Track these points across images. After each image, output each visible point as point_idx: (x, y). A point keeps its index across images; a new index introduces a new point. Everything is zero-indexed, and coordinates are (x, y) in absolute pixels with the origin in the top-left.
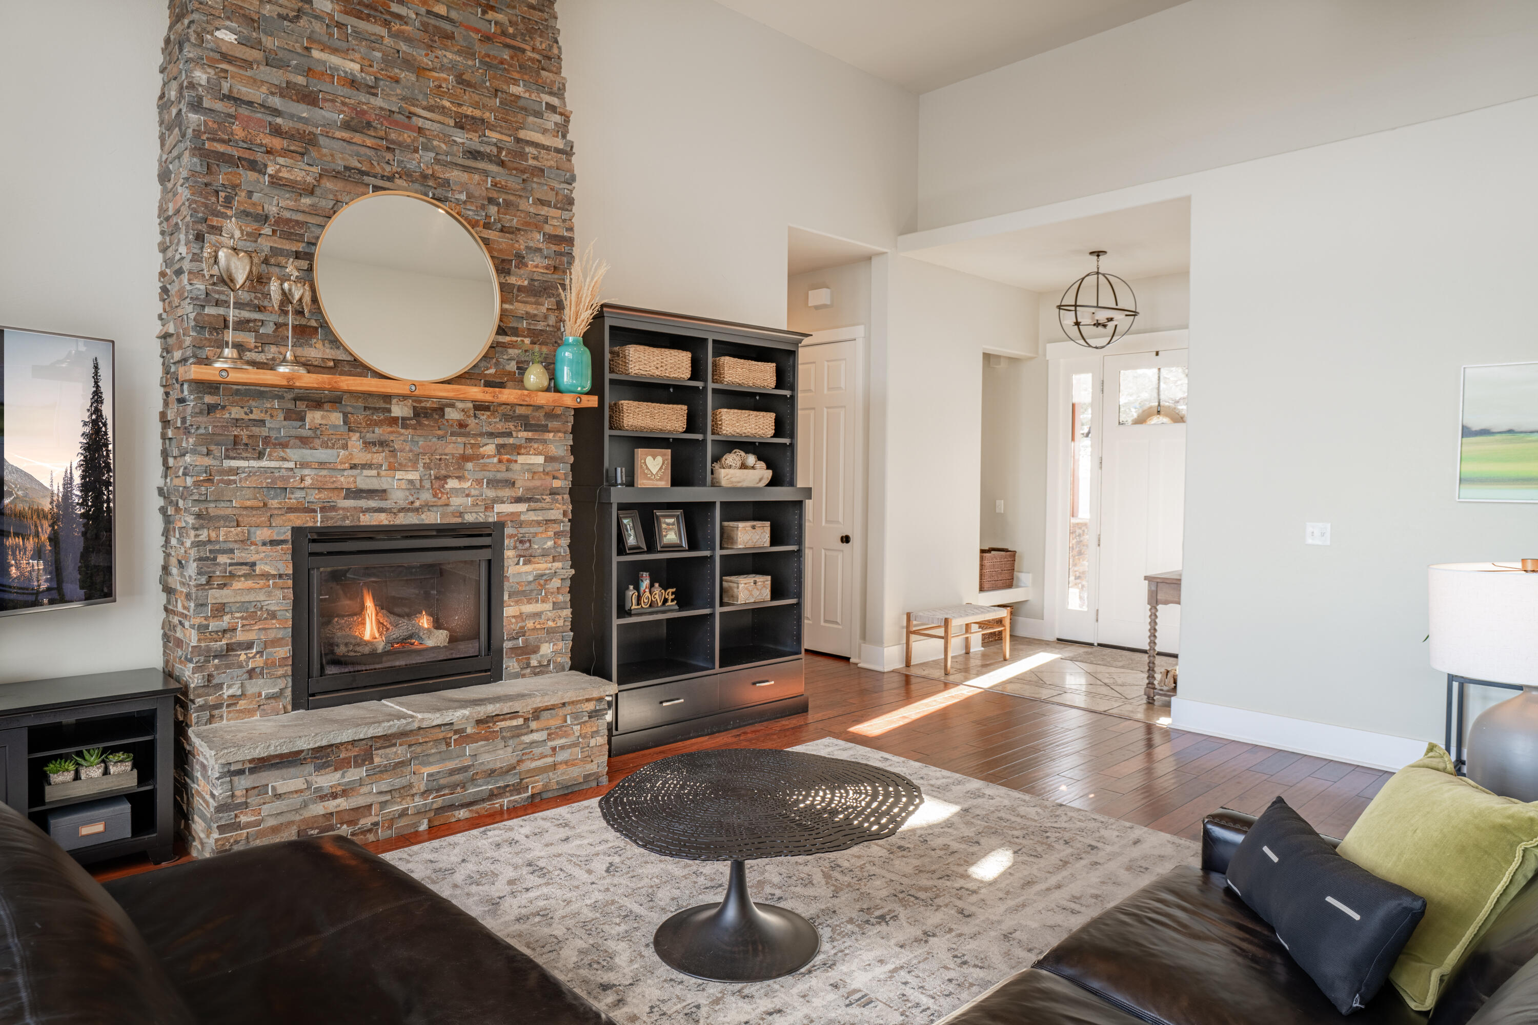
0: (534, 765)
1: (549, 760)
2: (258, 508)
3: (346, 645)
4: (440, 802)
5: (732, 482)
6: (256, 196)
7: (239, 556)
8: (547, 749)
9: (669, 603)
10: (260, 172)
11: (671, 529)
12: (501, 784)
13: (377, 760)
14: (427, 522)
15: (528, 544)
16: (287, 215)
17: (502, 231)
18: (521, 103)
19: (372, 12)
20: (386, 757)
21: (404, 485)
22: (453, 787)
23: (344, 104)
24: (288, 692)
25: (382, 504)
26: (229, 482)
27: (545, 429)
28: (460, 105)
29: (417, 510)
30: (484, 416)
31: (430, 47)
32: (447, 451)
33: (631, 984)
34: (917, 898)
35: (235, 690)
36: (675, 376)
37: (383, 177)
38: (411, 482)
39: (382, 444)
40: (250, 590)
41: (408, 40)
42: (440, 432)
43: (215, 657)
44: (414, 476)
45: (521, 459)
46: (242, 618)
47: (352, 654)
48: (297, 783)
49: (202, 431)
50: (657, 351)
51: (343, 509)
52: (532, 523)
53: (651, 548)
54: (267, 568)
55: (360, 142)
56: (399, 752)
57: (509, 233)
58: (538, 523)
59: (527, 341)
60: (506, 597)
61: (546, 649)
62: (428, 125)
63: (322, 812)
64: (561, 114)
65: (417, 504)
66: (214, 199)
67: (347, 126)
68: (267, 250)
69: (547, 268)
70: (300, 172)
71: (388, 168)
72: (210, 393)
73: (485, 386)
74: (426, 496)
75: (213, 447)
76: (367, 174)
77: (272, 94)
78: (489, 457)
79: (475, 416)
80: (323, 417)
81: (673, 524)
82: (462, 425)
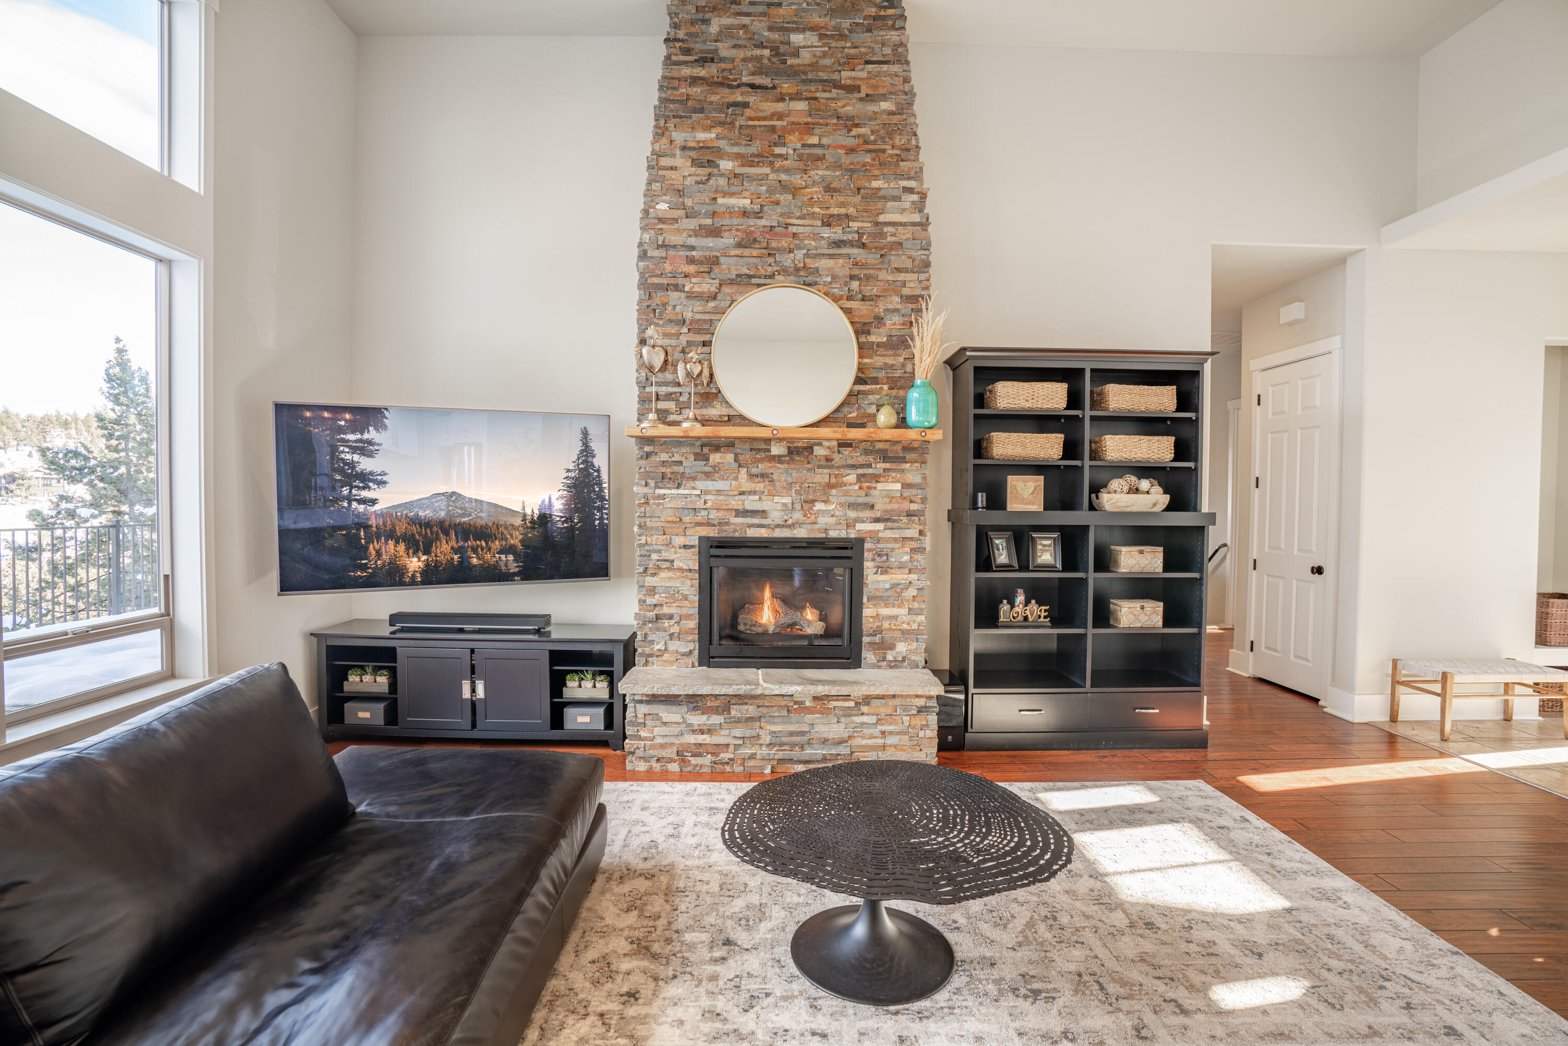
0: (864, 742)
1: (880, 741)
2: (676, 522)
3: (745, 624)
4: (780, 755)
5: (1119, 507)
6: (678, 308)
7: (665, 555)
8: (876, 731)
9: (1042, 619)
10: (681, 291)
11: (1046, 551)
12: (834, 752)
13: (733, 713)
14: (798, 536)
15: (885, 558)
16: (698, 317)
17: (863, 300)
18: (881, 193)
19: (760, 159)
20: (740, 711)
21: (779, 507)
22: (793, 745)
23: (737, 230)
24: (696, 652)
25: (764, 521)
26: (658, 505)
27: (903, 460)
28: (828, 208)
29: (789, 526)
30: (846, 451)
31: (805, 172)
32: (815, 480)
33: (747, 950)
34: (1102, 988)
35: (660, 646)
36: (1049, 406)
37: (766, 276)
38: (785, 505)
39: (763, 476)
40: (670, 578)
41: (787, 171)
42: (809, 466)
43: (650, 622)
44: (787, 500)
45: (880, 486)
46: (666, 598)
47: (748, 632)
48: (677, 718)
49: (642, 470)
50: (1026, 385)
51: (734, 524)
52: (888, 540)
53: (1024, 567)
54: (681, 565)
55: (748, 254)
56: (750, 710)
57: (870, 300)
58: (895, 540)
59: (886, 387)
60: (865, 600)
61: (901, 648)
62: (801, 229)
63: (693, 742)
64: (918, 193)
65: (790, 522)
66: (652, 315)
67: (739, 245)
68: (684, 344)
69: (903, 324)
70: (707, 285)
71: (770, 269)
72: (648, 445)
73: (848, 427)
74: (798, 516)
75: (649, 481)
76: (754, 276)
77: (690, 236)
78: (851, 484)
79: (839, 452)
80: (721, 458)
81: (1050, 546)
82: (828, 459)
